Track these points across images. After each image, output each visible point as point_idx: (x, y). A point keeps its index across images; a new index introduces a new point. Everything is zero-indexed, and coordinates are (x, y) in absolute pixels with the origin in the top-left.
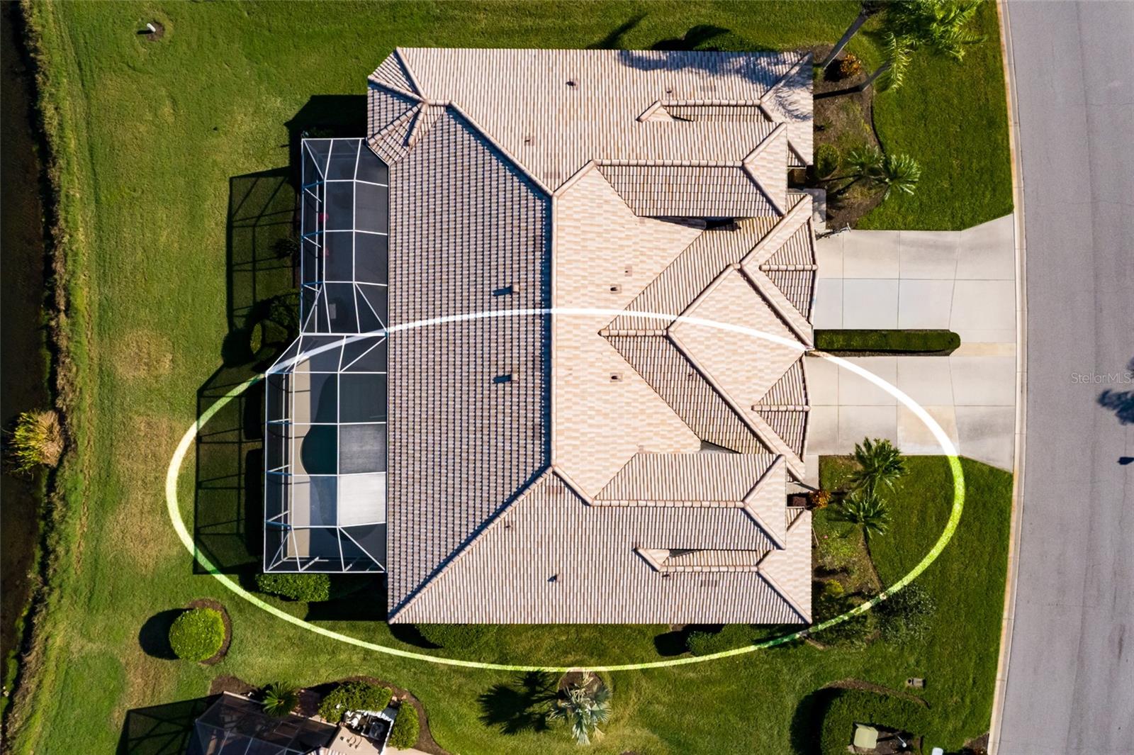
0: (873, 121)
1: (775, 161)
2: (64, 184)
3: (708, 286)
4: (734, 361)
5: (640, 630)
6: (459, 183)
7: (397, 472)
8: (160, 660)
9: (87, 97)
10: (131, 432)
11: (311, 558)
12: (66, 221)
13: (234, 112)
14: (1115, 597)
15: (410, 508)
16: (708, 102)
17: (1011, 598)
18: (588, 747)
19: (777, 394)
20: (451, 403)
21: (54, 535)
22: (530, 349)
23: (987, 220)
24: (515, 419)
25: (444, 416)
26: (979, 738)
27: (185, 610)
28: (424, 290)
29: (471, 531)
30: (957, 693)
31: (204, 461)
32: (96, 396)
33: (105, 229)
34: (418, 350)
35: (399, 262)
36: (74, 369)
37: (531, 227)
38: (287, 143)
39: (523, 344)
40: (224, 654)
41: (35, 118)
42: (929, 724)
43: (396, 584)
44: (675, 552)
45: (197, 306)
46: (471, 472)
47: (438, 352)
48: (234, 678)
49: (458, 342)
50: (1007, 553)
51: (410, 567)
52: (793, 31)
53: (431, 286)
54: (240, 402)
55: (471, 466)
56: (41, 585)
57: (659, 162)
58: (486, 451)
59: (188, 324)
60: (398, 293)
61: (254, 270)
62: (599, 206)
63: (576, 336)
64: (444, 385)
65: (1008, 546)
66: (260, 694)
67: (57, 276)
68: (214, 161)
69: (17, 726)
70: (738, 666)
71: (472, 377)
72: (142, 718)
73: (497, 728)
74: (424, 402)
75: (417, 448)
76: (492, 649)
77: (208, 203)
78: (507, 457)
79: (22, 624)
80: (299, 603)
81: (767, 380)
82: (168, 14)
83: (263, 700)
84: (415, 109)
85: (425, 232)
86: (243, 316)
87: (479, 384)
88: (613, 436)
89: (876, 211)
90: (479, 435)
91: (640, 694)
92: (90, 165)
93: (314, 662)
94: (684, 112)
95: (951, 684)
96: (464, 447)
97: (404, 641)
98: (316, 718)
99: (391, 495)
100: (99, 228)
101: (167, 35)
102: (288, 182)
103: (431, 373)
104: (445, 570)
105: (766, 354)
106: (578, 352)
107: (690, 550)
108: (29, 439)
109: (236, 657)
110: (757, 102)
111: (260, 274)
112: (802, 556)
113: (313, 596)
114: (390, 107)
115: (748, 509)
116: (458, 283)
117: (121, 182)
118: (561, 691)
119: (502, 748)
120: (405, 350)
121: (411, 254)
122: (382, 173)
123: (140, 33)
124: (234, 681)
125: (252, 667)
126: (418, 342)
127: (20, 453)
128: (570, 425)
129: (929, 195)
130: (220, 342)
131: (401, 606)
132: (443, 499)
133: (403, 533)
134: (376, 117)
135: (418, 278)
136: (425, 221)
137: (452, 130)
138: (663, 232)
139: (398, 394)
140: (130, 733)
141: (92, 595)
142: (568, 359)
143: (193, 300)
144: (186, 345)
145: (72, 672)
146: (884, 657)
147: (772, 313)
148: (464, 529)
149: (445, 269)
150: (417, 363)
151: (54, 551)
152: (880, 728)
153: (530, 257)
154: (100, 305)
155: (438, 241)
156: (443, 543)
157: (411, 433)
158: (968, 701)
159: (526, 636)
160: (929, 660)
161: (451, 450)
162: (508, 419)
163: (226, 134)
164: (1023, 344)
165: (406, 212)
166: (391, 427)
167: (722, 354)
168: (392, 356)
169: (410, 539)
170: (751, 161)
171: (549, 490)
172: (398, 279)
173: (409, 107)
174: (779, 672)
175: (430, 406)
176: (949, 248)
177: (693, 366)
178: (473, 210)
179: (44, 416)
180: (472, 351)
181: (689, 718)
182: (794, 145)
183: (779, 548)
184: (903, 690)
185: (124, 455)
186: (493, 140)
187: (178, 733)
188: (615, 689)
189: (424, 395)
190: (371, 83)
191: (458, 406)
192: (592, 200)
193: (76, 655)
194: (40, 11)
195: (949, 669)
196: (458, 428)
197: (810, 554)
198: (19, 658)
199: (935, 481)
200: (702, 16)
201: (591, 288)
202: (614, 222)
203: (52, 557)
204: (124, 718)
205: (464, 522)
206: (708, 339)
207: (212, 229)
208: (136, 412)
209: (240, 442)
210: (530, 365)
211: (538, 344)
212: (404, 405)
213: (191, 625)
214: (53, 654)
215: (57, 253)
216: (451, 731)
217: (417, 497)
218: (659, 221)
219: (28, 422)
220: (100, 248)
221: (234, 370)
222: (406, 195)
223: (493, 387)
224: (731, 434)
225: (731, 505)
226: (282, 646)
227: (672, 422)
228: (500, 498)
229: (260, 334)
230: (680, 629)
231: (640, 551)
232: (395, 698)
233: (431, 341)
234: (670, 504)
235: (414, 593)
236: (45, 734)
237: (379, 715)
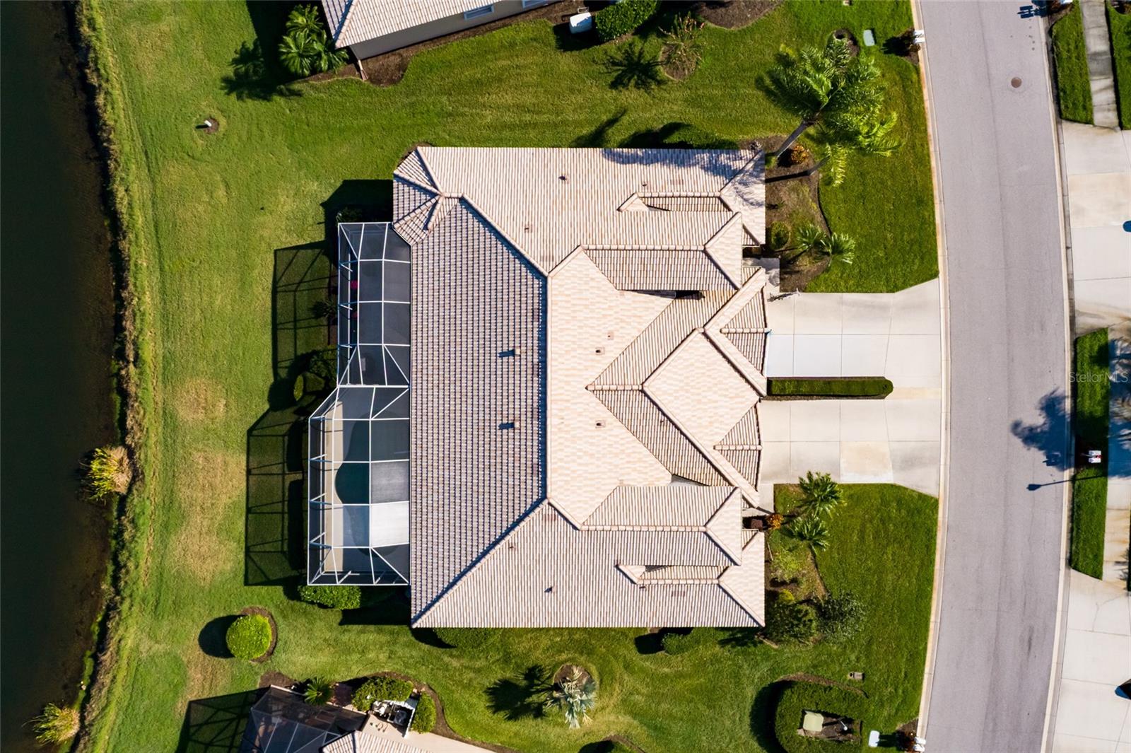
0: (819, 201)
1: (732, 244)
2: (134, 256)
3: (677, 348)
4: (699, 409)
5: (623, 632)
6: (470, 263)
7: (419, 501)
8: (216, 658)
9: (153, 181)
10: (191, 466)
11: (345, 572)
12: (135, 285)
13: (278, 194)
14: (1025, 604)
15: (430, 531)
16: (676, 194)
17: (938, 605)
18: (578, 731)
19: (735, 436)
20: (464, 445)
21: (125, 553)
22: (529, 401)
23: (916, 284)
24: (517, 459)
25: (458, 456)
26: (910, 723)
27: (239, 616)
28: (441, 350)
29: (481, 551)
30: (891, 685)
31: (252, 490)
32: (160, 435)
33: (168, 293)
34: (436, 400)
35: (419, 326)
36: (142, 412)
37: (530, 301)
38: (323, 220)
39: (523, 397)
40: (271, 653)
41: (107, 198)
42: (866, 711)
43: (418, 595)
44: (650, 568)
45: (247, 359)
46: (481, 502)
47: (452, 402)
48: (280, 674)
49: (470, 394)
50: (934, 566)
51: (430, 581)
52: (753, 124)
53: (447, 347)
54: (283, 440)
55: (481, 497)
56: (113, 595)
57: (636, 247)
58: (492, 485)
59: (239, 374)
60: (419, 352)
61: (295, 328)
62: (586, 283)
63: (567, 391)
64: (458, 430)
65: (934, 560)
66: (302, 687)
67: (127, 333)
68: (261, 236)
69: (94, 715)
70: (705, 662)
71: (481, 424)
72: (201, 707)
73: (501, 715)
74: (441, 443)
75: (435, 481)
76: (498, 649)
77: (256, 271)
78: (511, 490)
79: (97, 628)
80: (335, 610)
81: (727, 424)
82: (222, 111)
83: (304, 692)
84: (433, 201)
85: (441, 302)
86: (286, 367)
87: (487, 430)
88: (597, 473)
89: (822, 277)
90: (487, 472)
91: (623, 686)
92: (155, 238)
93: (347, 660)
94: (657, 202)
95: (886, 677)
96: (475, 481)
97: (422, 642)
98: (349, 707)
99: (414, 521)
100: (163, 291)
101: (222, 129)
102: (323, 254)
103: (447, 420)
104: (459, 583)
105: (726, 402)
106: (569, 405)
107: (662, 566)
108: (103, 471)
109: (281, 657)
110: (717, 194)
111: (300, 332)
112: (756, 570)
113: (346, 604)
114: (412, 197)
115: (709, 533)
116: (470, 346)
117: (182, 254)
118: (556, 684)
119: (506, 732)
120: (425, 400)
121: (430, 320)
122: (404, 251)
123: (199, 127)
124: (279, 676)
125: (294, 664)
126: (436, 393)
127: (96, 483)
128: (563, 464)
129: (867, 263)
130: (266, 389)
131: (422, 613)
132: (458, 525)
133: (424, 552)
134: (401, 205)
135: (436, 340)
136: (442, 293)
137: (464, 218)
138: (640, 302)
139: (419, 436)
140: (192, 721)
141: (158, 604)
142: (561, 410)
143: (244, 354)
144: (238, 391)
145: (141, 669)
146: (830, 655)
147: (732, 368)
148: (475, 549)
149: (458, 334)
150: (436, 411)
151: (125, 566)
152: (825, 714)
153: (530, 326)
154: (163, 357)
155: (453, 310)
156: (457, 561)
157: (430, 469)
158: (900, 691)
159: (527, 638)
160: (867, 657)
161: (463, 483)
162: (511, 459)
163: (271, 214)
164: (947, 389)
165: (425, 285)
166: (414, 464)
167: (688, 404)
168: (414, 405)
169: (430, 557)
170: (712, 246)
171: (545, 518)
172: (419, 340)
173: (428, 198)
174: (740, 667)
175: (447, 447)
176: (884, 308)
177: (664, 414)
178: (482, 285)
179: (115, 451)
180: (481, 402)
181: (664, 706)
182: (748, 228)
183: (735, 564)
184: (846, 683)
185: (184, 485)
186: (498, 228)
187: (231, 720)
188: (601, 682)
189: (441, 437)
190: (396, 176)
191: (469, 447)
192: (580, 279)
193: (144, 654)
194: (113, 108)
195: (884, 664)
196: (469, 466)
197: (763, 569)
198: (95, 657)
199: (872, 505)
200: (674, 112)
201: (579, 351)
202: (598, 296)
203: (123, 571)
204: (186, 708)
205: (475, 544)
206: (676, 391)
207: (260, 294)
208: (195, 449)
209: (283, 474)
210: (529, 415)
211: (536, 398)
212: (424, 446)
213: (244, 630)
214: (125, 653)
215: (127, 313)
216: (463, 717)
217: (435, 522)
218: (636, 293)
219: (103, 457)
220: (164, 308)
221: (278, 413)
222: (425, 270)
223: (499, 433)
224: (698, 469)
225: (695, 529)
226: (319, 647)
227: (647, 459)
228: (505, 524)
229: (302, 384)
230: (656, 631)
231: (621, 567)
232: (415, 691)
233: (447, 393)
234: (645, 529)
235: (433, 603)
236: (119, 722)
237: (402, 704)
